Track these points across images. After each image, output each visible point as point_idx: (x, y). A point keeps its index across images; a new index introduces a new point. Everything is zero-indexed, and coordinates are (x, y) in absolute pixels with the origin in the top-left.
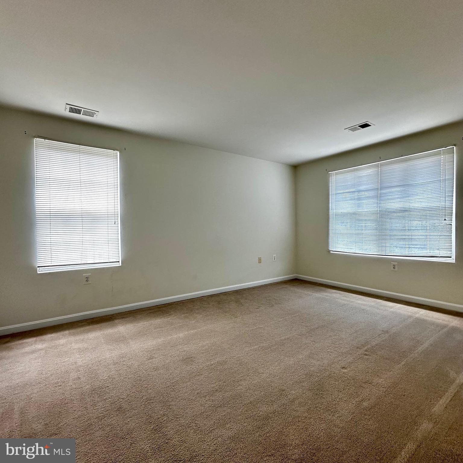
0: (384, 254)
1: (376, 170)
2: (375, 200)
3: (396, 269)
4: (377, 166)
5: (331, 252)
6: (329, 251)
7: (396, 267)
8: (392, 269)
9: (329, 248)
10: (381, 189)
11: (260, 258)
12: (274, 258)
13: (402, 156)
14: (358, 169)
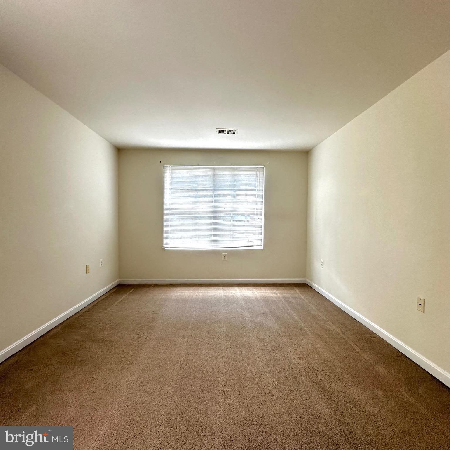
0: (215, 247)
1: (212, 172)
2: (210, 199)
3: (226, 259)
4: (212, 169)
5: (166, 249)
6: (163, 248)
7: (226, 257)
8: (223, 259)
9: (163, 245)
10: (215, 190)
11: (88, 266)
12: (101, 263)
13: (231, 165)
14: (195, 168)
